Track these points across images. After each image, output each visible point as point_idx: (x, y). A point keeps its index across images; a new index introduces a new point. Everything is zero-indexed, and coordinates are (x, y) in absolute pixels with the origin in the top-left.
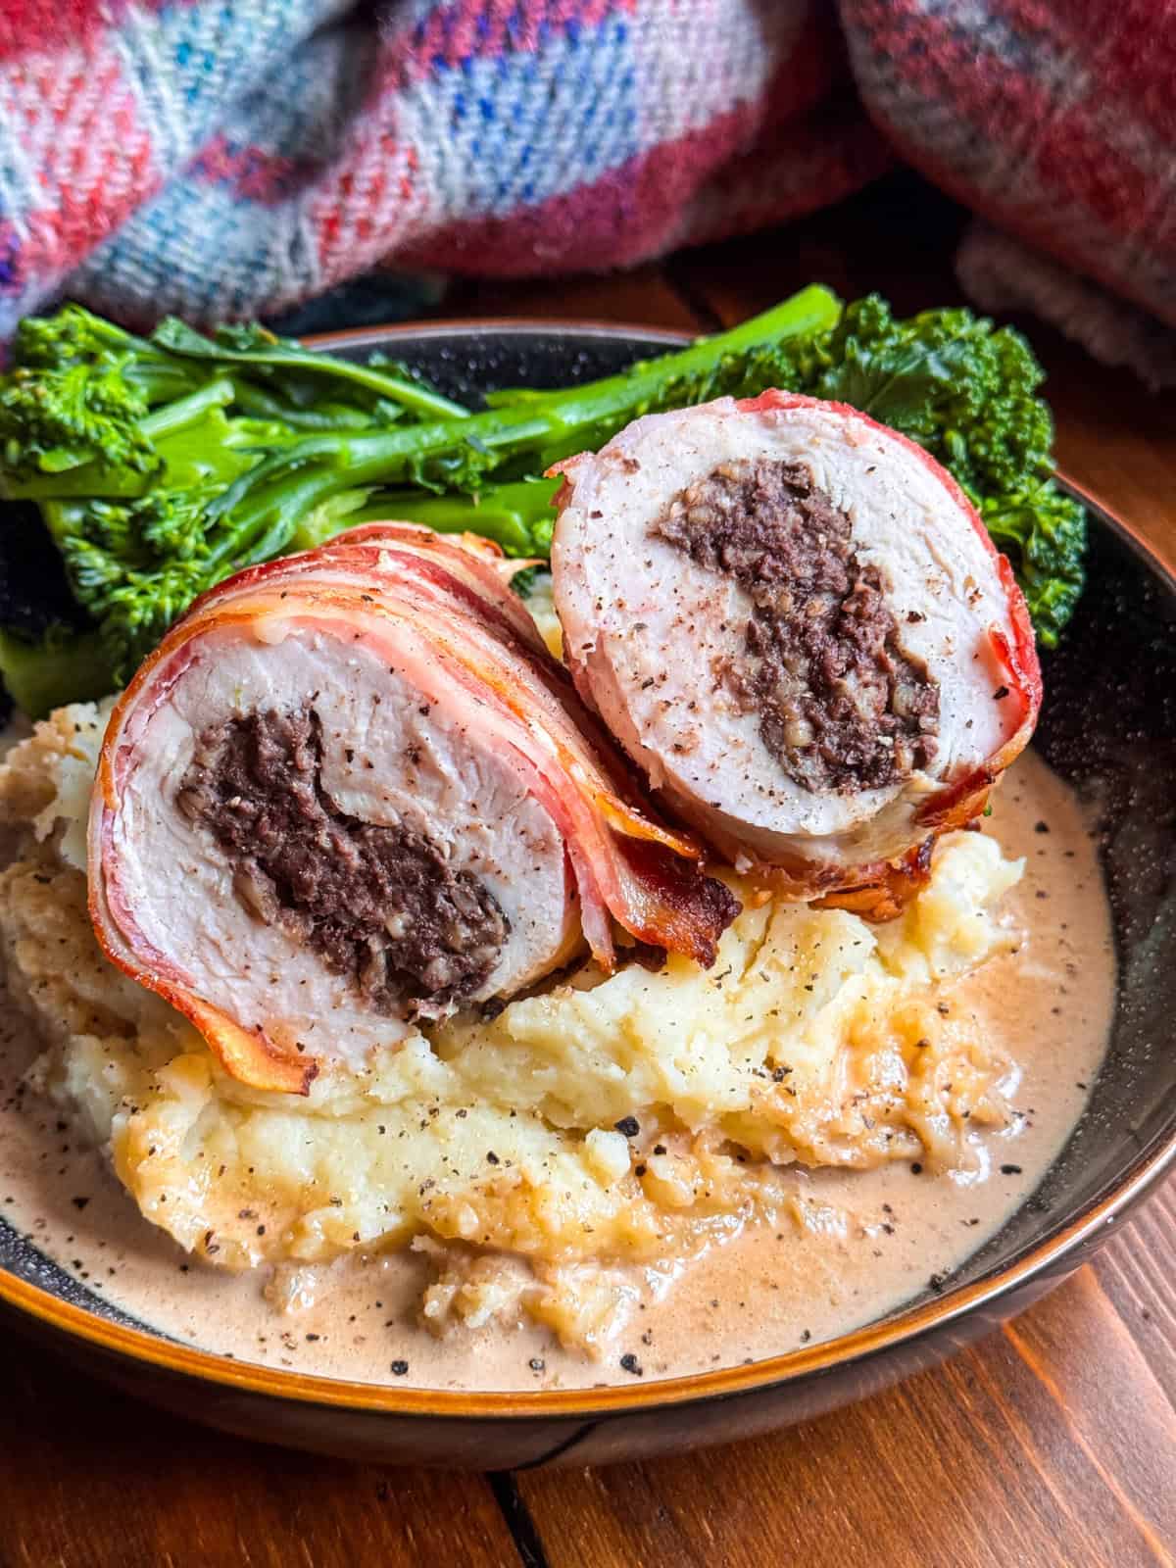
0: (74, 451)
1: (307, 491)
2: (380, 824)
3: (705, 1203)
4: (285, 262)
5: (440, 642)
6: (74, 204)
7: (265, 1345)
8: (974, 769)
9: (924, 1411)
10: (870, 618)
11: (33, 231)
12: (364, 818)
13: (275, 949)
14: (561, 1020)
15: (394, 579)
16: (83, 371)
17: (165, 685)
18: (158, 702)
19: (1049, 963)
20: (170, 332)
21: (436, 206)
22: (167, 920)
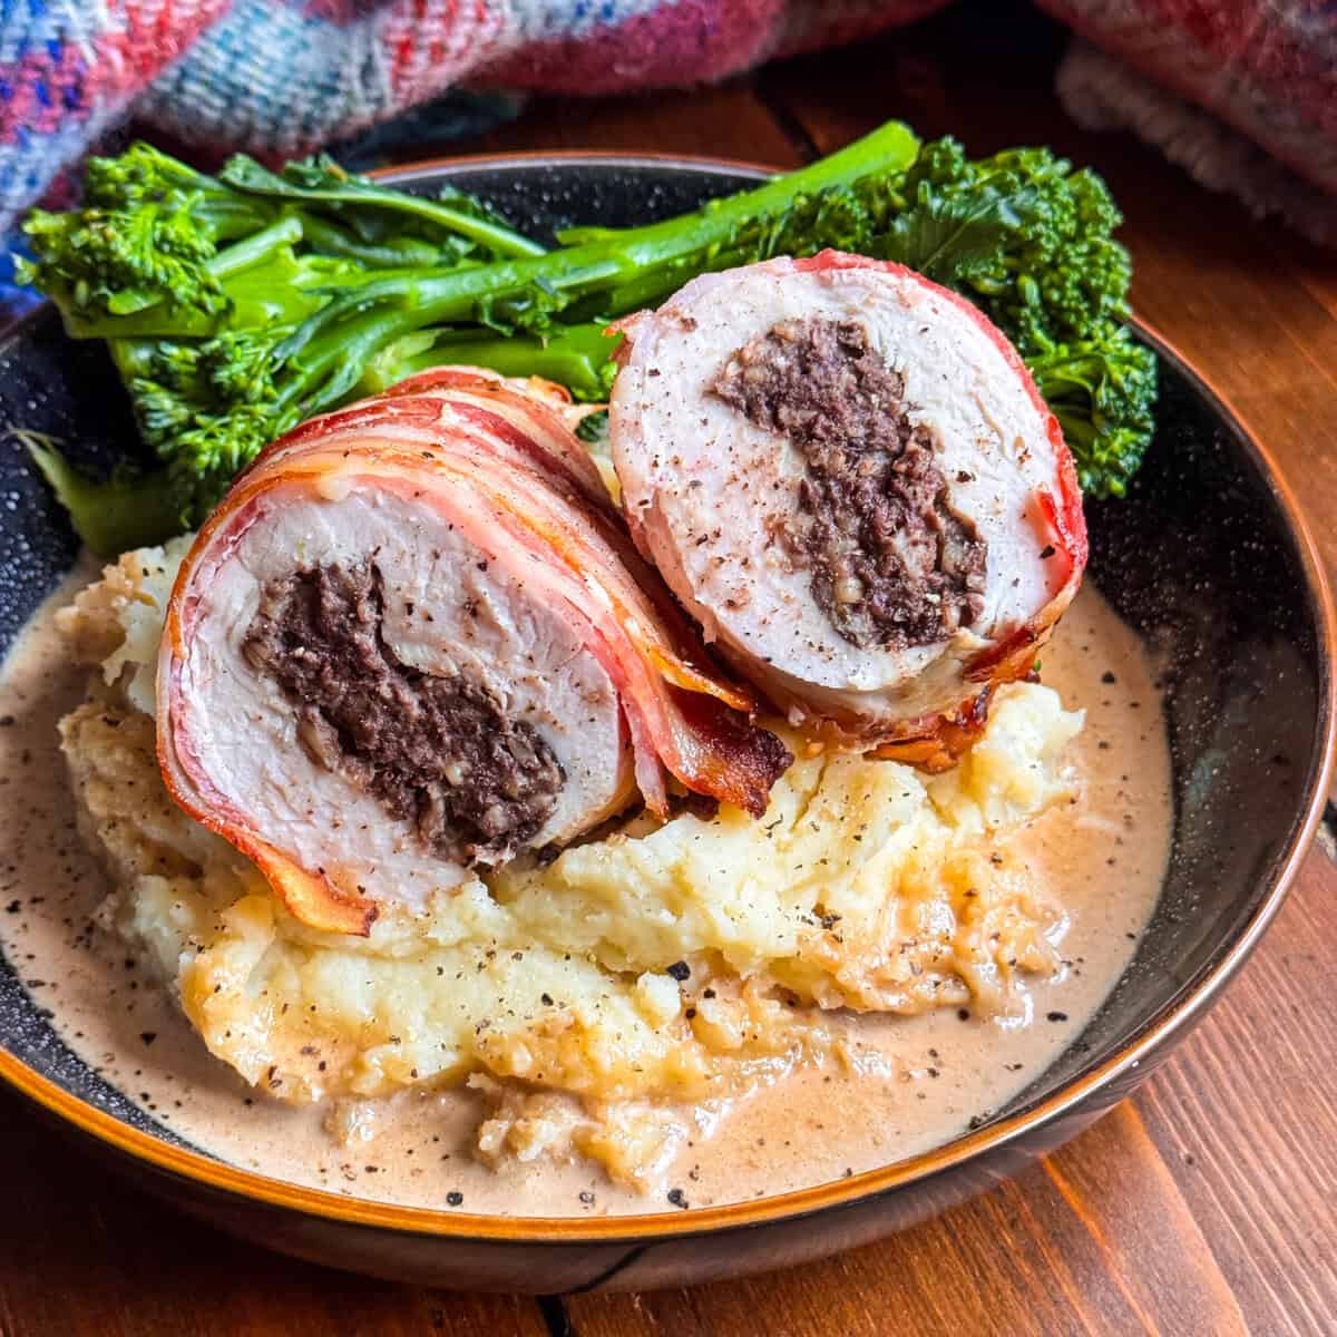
0: (144, 293)
1: (373, 334)
2: (440, 675)
3: (753, 1046)
4: (357, 86)
5: (500, 498)
6: (143, 26)
7: (326, 1176)
8: (1018, 628)
9: (966, 1249)
10: (919, 478)
11: (99, 54)
12: (423, 668)
13: (337, 793)
14: (614, 867)
15: (456, 434)
16: (151, 210)
17: (231, 538)
18: (225, 555)
19: (1107, 814)
20: (239, 169)
21: (512, 27)
22: (233, 766)
